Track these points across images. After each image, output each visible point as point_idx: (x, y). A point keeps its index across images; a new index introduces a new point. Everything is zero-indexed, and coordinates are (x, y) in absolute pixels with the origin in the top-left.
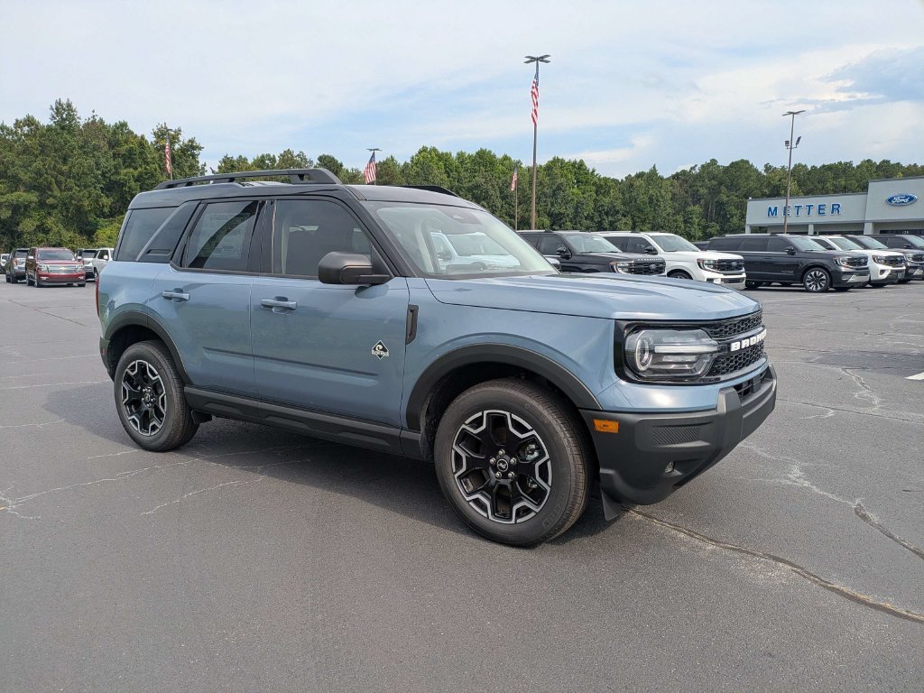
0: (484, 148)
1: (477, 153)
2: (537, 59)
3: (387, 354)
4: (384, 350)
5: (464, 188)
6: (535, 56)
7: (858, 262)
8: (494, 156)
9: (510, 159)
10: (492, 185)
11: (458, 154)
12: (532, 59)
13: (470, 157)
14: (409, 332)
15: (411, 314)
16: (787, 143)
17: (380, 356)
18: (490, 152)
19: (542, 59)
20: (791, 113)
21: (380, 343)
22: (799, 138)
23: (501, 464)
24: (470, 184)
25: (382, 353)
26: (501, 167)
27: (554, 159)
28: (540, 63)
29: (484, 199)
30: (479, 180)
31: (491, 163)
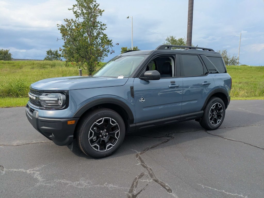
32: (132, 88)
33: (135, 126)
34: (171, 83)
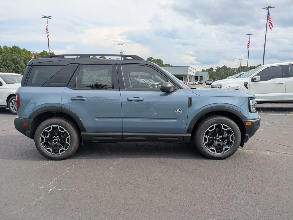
0: (15, 45)
1: (13, 47)
2: (47, 17)
3: (181, 112)
4: (180, 111)
5: (9, 59)
6: (46, 16)
7: (153, 85)
8: (20, 49)
9: (26, 50)
10: (21, 59)
11: (4, 46)
12: (45, 17)
13: (9, 48)
14: (189, 105)
15: (189, 100)
16: (120, 52)
17: (179, 113)
18: (18, 47)
19: (48, 17)
20: (120, 44)
21: (179, 109)
22: (123, 51)
23: (218, 138)
24: (11, 58)
25: (179, 112)
26: (23, 53)
27: (43, 51)
28: (48, 19)
29: (18, 64)
30: (15, 57)
31: (19, 51)
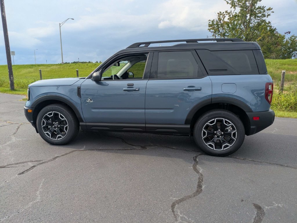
32: (79, 89)
33: (85, 125)
34: (128, 86)
